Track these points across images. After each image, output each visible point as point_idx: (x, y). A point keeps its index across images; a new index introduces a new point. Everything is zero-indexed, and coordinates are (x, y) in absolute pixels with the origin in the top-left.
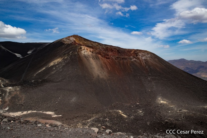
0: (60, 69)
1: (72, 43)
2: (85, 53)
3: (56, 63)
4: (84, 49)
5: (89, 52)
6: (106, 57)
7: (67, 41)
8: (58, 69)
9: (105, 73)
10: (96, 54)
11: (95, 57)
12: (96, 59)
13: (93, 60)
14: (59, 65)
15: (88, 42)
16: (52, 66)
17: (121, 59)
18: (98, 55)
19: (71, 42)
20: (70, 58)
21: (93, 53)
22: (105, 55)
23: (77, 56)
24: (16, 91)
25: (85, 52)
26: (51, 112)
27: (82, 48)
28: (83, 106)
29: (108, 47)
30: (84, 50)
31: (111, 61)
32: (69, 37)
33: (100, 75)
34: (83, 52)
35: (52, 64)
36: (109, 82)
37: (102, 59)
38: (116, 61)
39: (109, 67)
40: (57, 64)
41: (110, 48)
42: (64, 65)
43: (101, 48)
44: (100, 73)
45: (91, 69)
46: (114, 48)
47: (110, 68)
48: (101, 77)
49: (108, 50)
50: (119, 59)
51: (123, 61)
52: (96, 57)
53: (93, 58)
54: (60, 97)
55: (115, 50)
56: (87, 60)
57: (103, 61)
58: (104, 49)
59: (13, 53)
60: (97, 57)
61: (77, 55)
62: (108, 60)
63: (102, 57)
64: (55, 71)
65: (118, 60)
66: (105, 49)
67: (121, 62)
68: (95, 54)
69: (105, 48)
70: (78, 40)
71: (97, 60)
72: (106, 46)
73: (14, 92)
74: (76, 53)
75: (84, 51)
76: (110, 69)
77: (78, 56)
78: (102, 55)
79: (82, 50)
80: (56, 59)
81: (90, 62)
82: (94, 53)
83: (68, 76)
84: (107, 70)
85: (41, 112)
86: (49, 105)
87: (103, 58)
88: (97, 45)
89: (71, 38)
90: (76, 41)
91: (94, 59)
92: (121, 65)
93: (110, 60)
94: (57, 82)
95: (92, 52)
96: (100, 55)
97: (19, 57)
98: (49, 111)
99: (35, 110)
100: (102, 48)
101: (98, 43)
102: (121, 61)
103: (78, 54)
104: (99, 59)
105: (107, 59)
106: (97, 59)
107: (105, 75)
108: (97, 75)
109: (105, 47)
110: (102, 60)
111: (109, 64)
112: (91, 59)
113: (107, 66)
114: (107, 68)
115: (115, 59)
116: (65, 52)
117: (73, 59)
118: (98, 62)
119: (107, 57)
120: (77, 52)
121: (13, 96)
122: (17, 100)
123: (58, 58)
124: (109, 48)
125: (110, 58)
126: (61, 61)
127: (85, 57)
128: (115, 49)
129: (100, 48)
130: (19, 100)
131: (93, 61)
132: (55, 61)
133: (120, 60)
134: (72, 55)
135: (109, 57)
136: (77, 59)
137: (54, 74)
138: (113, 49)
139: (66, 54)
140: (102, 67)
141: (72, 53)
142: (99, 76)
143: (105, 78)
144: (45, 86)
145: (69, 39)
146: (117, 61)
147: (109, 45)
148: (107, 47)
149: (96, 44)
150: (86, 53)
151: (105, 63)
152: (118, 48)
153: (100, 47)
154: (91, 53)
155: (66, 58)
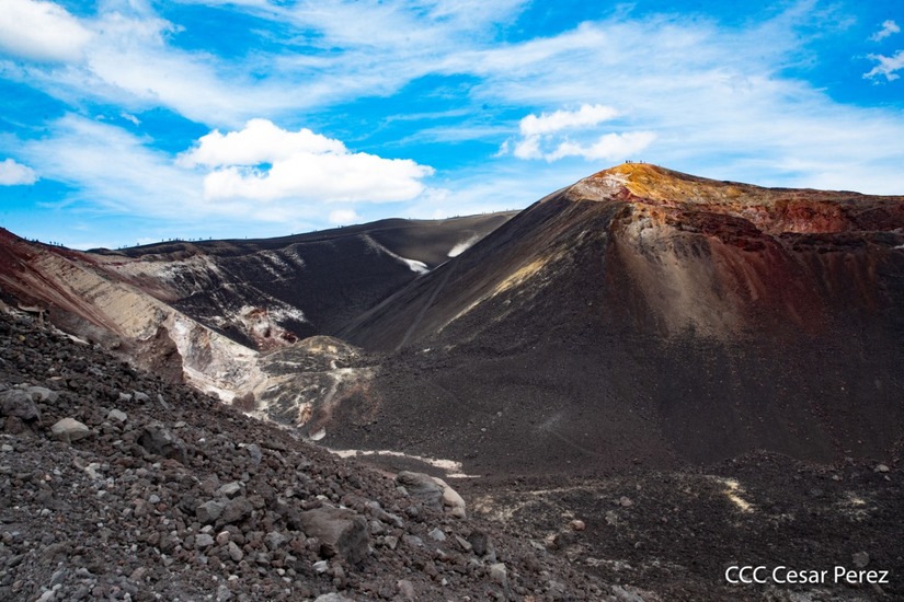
0: (528, 303)
1: (614, 196)
2: (646, 230)
3: (520, 282)
4: (640, 213)
5: (663, 225)
6: (747, 243)
7: (589, 192)
8: (522, 303)
9: (725, 314)
10: (696, 232)
11: (688, 247)
12: (690, 254)
13: (678, 257)
14: (527, 289)
15: (689, 187)
16: (503, 295)
17: (829, 246)
18: (705, 235)
19: (608, 196)
20: (575, 256)
21: (682, 229)
22: (739, 233)
23: (605, 246)
24: (359, 381)
25: (642, 228)
26: (453, 463)
27: (634, 213)
28: (583, 450)
29: (787, 201)
30: (641, 217)
31: (769, 261)
32: (602, 174)
33: (701, 324)
34: (634, 229)
35: (505, 286)
36: (742, 355)
37: (721, 252)
38: (799, 256)
39: (752, 288)
40: (522, 286)
41: (802, 200)
42: (547, 288)
43: (751, 209)
44: (705, 314)
45: (662, 297)
46: (825, 198)
47: (759, 293)
48: (703, 330)
49: (791, 212)
50: (818, 247)
51: (838, 254)
52: (694, 247)
53: (679, 249)
54: (501, 410)
55: (825, 212)
56: (650, 259)
57: (728, 262)
58: (767, 209)
59: (401, 258)
60: (699, 248)
61: (607, 241)
62: (755, 255)
63: (725, 243)
64: (509, 312)
65: (807, 253)
66: (772, 209)
67: (827, 262)
68: (691, 231)
69: (772, 204)
70: (642, 182)
71: (697, 260)
72: (779, 196)
73: (353, 383)
74: (604, 234)
75: (639, 223)
76: (755, 297)
77: (609, 245)
78: (725, 234)
79: (630, 222)
80: (523, 266)
81: (660, 269)
82: (688, 227)
83: (553, 329)
84: (742, 301)
85: (419, 458)
86: (453, 437)
87: (729, 249)
88: (734, 197)
89: (612, 177)
90: (633, 187)
91: (680, 254)
92: (824, 277)
93: (764, 252)
94: (507, 353)
95: (679, 225)
96: (718, 233)
97: (418, 272)
98: (448, 458)
99: (401, 450)
100: (757, 207)
101: (740, 184)
102: (829, 255)
103: (612, 240)
104: (708, 253)
105: (749, 253)
106: (697, 253)
107: (726, 325)
108: (683, 325)
109: (775, 200)
110: (725, 256)
111: (754, 271)
112: (669, 257)
113: (742, 281)
114: (743, 291)
115: (795, 249)
116: (563, 233)
117: (586, 259)
118: (702, 266)
119: (750, 239)
120: (606, 230)
121: (348, 395)
122: (355, 412)
123: (531, 263)
124: (796, 203)
125: (766, 243)
126: (540, 271)
127: (643, 247)
128: (828, 202)
129: (745, 208)
130: (361, 413)
131: (679, 262)
132: (517, 274)
133: (823, 251)
134: (583, 244)
135: (759, 240)
136: (603, 257)
137: (504, 322)
138: (815, 208)
139: (563, 242)
140: (717, 289)
141: (588, 235)
142: (692, 329)
143: (723, 337)
144: (460, 369)
145: (599, 185)
146: (806, 258)
147: (796, 190)
148: (783, 197)
149: (730, 190)
150: (647, 233)
151: (736, 271)
152: (847, 198)
153: (750, 202)
154: (674, 229)
155: (559, 256)
